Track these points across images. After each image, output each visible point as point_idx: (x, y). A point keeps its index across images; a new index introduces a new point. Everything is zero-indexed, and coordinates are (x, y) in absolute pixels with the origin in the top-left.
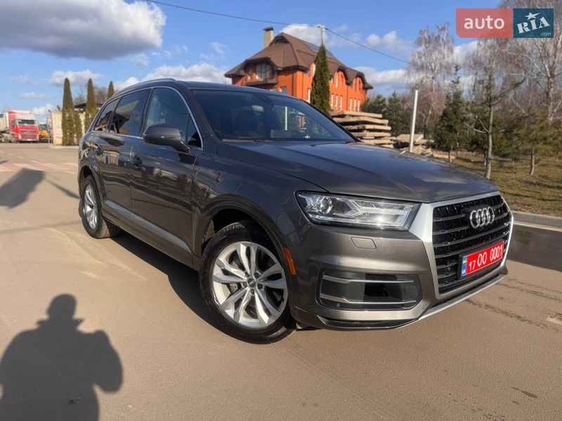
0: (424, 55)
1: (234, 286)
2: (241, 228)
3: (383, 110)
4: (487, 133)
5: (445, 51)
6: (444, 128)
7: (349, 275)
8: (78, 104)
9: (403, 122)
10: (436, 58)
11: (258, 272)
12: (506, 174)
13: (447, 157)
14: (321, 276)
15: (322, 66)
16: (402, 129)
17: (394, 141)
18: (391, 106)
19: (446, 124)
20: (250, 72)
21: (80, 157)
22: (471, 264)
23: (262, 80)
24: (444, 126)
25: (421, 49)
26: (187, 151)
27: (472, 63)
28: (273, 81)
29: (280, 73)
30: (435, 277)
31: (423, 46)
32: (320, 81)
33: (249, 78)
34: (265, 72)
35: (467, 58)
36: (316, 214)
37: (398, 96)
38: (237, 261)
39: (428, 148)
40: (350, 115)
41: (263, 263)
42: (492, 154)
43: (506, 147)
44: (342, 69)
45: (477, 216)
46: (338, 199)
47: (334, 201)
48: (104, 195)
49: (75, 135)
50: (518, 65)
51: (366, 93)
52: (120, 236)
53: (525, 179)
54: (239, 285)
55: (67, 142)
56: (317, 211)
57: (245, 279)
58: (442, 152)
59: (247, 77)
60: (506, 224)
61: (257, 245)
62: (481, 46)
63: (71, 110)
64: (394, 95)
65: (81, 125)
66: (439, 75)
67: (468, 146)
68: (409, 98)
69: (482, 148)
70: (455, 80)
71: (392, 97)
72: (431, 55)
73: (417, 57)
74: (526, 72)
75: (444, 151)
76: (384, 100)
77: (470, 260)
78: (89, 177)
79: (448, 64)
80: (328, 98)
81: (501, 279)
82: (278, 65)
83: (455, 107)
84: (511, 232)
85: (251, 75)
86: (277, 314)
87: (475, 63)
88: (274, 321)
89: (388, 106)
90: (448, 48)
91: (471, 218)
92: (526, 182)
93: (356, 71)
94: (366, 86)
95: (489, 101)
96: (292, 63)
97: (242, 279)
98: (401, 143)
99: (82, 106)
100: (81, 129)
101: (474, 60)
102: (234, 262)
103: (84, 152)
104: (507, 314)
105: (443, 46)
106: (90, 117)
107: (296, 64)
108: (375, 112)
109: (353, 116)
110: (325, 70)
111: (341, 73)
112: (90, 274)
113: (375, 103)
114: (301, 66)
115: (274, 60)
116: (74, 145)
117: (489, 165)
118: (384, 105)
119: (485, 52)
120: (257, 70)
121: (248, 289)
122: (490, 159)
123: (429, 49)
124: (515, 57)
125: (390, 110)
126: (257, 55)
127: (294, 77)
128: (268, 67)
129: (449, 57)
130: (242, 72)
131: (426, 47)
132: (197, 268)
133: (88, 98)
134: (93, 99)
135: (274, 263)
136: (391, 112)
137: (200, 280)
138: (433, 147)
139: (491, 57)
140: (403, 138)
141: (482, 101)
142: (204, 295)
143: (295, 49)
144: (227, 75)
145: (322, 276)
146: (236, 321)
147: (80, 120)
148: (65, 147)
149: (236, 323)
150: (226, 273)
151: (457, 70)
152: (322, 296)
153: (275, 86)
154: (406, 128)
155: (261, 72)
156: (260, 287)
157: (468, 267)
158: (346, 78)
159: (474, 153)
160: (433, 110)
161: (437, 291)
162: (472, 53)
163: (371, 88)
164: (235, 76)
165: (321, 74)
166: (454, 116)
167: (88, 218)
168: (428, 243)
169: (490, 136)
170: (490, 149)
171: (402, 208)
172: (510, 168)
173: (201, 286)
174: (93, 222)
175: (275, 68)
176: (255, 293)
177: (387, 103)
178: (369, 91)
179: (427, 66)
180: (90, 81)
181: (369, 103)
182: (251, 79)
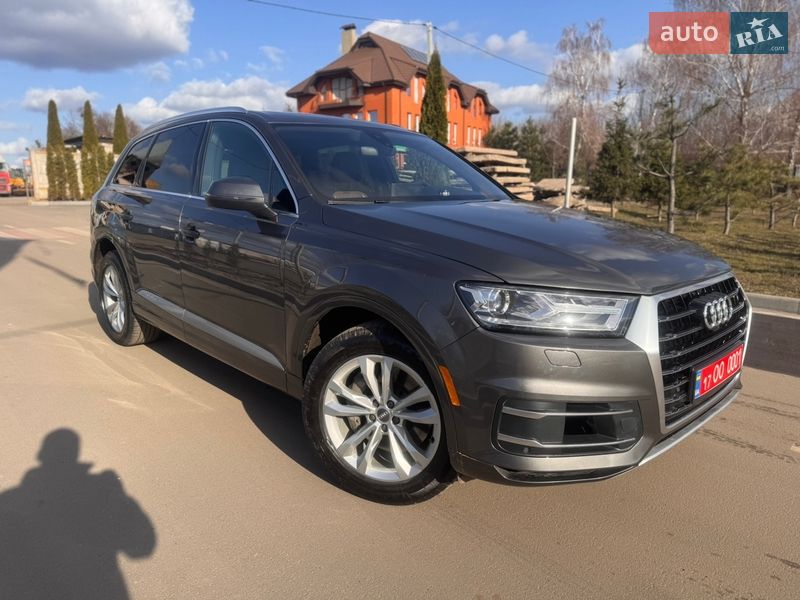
0: (571, 64)
1: (356, 422)
2: (368, 336)
3: (515, 144)
4: (668, 178)
5: (599, 59)
6: (605, 170)
7: (542, 405)
8: (68, 138)
9: (541, 160)
10: (587, 69)
11: (392, 399)
12: (693, 234)
13: (607, 209)
14: (499, 407)
15: (435, 82)
16: (541, 171)
17: (535, 188)
18: (525, 138)
19: (607, 164)
20: (323, 90)
21: (94, 224)
22: (705, 381)
23: (341, 101)
24: (604, 166)
25: (565, 56)
26: (273, 219)
27: (636, 76)
28: (358, 102)
29: (366, 90)
30: (661, 401)
31: (569, 52)
32: (433, 105)
33: (322, 98)
34: (346, 89)
35: (629, 68)
36: (487, 314)
37: (534, 124)
38: (360, 383)
39: (582, 197)
40: (473, 153)
41: (400, 386)
42: (676, 206)
43: (689, 194)
44: (456, 85)
45: (712, 311)
46: (519, 292)
47: (512, 294)
48: (136, 281)
49: (68, 185)
50: (700, 80)
51: (489, 119)
52: (161, 341)
53: (719, 241)
54: (363, 419)
55: (56, 195)
56: (489, 311)
57: (374, 410)
58: (601, 204)
59: (319, 97)
60: (743, 319)
61: (392, 360)
62: (648, 52)
63: (60, 147)
64: (529, 122)
65: (75, 170)
66: (591, 94)
67: (638, 194)
68: (549, 126)
69: (656, 197)
70: (618, 102)
71: (526, 125)
72: (580, 64)
73: (560, 67)
74: (711, 88)
75: (604, 202)
76: (515, 130)
77: (705, 375)
78: (109, 255)
79: (603, 77)
80: (444, 129)
81: (736, 396)
82: (364, 80)
83: (620, 139)
84: (748, 329)
85: (324, 94)
86: (425, 461)
87: (642, 77)
88: (420, 471)
89: (521, 138)
90: (604, 55)
91: (705, 313)
92: (722, 245)
93: (475, 88)
94: (490, 111)
95: (671, 131)
96: (384, 77)
97: (369, 410)
98: (544, 191)
99: (76, 141)
100: (75, 177)
101: (638, 72)
102: (355, 386)
103: (101, 217)
104: (736, 443)
105: (595, 53)
106: (89, 157)
107: (390, 78)
108: (503, 148)
109: (477, 154)
110: (440, 89)
111: (454, 91)
112: (124, 403)
113: (503, 133)
114: (397, 81)
115: (357, 72)
116: (67, 200)
117: (672, 222)
118: (516, 136)
119: (654, 61)
120: (334, 87)
121: (378, 424)
122: (673, 214)
123: (576, 56)
124: (695, 68)
125: (524, 144)
126: (332, 64)
127: (388, 97)
128: (350, 82)
129: (603, 67)
130: (312, 90)
131: (573, 54)
132: (299, 396)
133: (85, 129)
134: (93, 131)
135: (417, 387)
136: (525, 147)
137: (305, 413)
138: (589, 196)
139: (662, 68)
140: (547, 184)
141: (661, 132)
142: (310, 435)
143: (387, 56)
144: (289, 94)
145: (501, 408)
146: (361, 472)
147: (74, 162)
148: (52, 203)
149: (361, 476)
150: (343, 401)
151: (621, 87)
152: (502, 437)
153: (362, 109)
154: (546, 169)
155: (339, 89)
156: (396, 421)
157: (703, 385)
158: (462, 98)
159: (645, 205)
160: (583, 143)
161: (662, 421)
162: (635, 62)
163: (497, 112)
164: (301, 96)
165: (435, 95)
166: (618, 153)
167: (109, 316)
168: (654, 355)
169: (673, 182)
170: (673, 200)
171: (612, 304)
172: (697, 224)
173: (306, 422)
174: (118, 321)
175: (360, 84)
176: (390, 431)
177: (520, 133)
178: (493, 116)
179: (574, 80)
180: (87, 105)
181: (495, 134)
182: (325, 99)
